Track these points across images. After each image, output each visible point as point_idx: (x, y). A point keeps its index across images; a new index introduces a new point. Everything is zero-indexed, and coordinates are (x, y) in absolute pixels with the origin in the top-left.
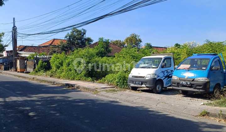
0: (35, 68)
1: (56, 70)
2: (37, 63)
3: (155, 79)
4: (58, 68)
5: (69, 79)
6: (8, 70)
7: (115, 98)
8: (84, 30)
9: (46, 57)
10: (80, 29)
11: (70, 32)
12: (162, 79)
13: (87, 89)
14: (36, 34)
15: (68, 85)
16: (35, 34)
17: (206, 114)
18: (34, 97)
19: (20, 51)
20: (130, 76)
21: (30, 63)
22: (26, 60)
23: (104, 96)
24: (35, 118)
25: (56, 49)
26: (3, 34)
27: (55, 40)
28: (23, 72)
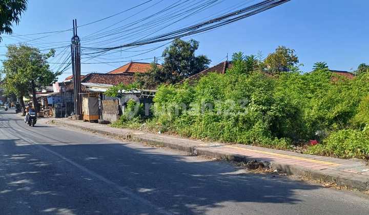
0: (120, 113)
1: (174, 119)
6: (64, 117)
8: (195, 42)
14: (125, 46)
15: (240, 159)
16: (121, 47)
27: (134, 65)
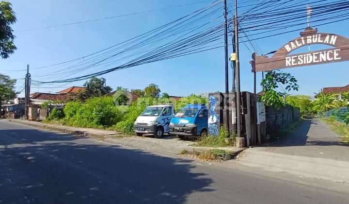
0: (48, 116)
1: (69, 118)
2: (51, 111)
3: (156, 125)
4: (71, 115)
5: (81, 126)
6: (19, 118)
7: (119, 143)
9: (60, 105)
10: (99, 77)
11: (89, 80)
12: (163, 125)
13: (95, 135)
15: (77, 132)
17: (185, 152)
18: (39, 144)
19: (34, 98)
20: (136, 123)
21: (42, 111)
22: (39, 107)
23: (110, 142)
24: (32, 161)
25: (73, 97)
26: (16, 80)
27: (75, 88)
28: (35, 120)
